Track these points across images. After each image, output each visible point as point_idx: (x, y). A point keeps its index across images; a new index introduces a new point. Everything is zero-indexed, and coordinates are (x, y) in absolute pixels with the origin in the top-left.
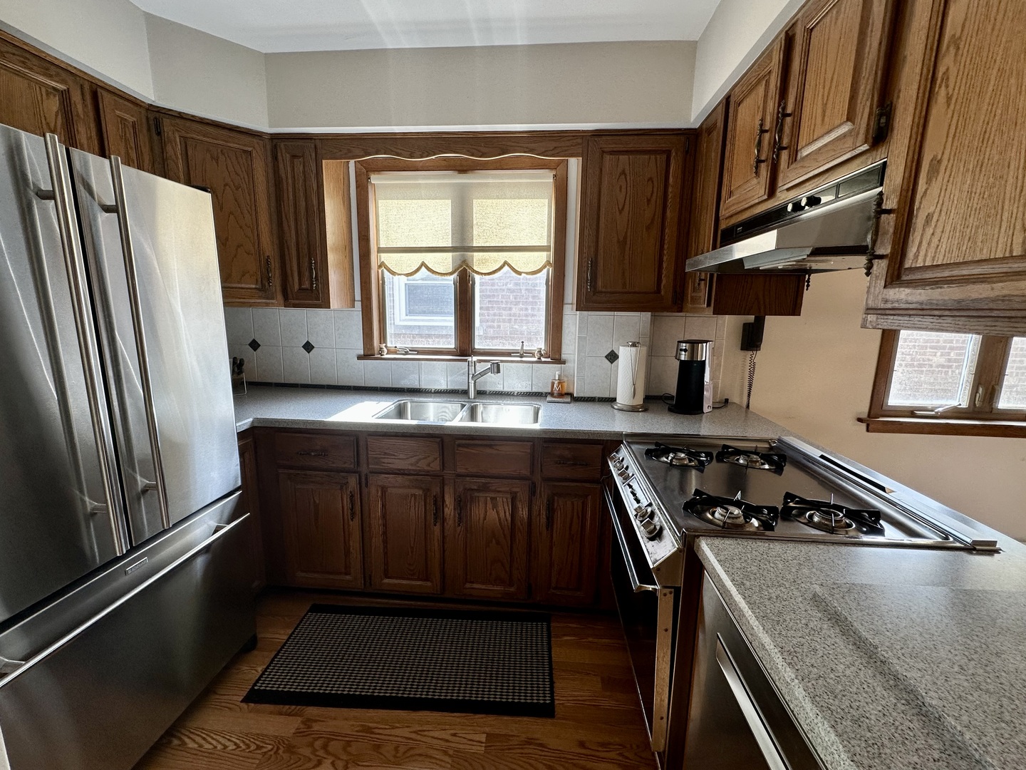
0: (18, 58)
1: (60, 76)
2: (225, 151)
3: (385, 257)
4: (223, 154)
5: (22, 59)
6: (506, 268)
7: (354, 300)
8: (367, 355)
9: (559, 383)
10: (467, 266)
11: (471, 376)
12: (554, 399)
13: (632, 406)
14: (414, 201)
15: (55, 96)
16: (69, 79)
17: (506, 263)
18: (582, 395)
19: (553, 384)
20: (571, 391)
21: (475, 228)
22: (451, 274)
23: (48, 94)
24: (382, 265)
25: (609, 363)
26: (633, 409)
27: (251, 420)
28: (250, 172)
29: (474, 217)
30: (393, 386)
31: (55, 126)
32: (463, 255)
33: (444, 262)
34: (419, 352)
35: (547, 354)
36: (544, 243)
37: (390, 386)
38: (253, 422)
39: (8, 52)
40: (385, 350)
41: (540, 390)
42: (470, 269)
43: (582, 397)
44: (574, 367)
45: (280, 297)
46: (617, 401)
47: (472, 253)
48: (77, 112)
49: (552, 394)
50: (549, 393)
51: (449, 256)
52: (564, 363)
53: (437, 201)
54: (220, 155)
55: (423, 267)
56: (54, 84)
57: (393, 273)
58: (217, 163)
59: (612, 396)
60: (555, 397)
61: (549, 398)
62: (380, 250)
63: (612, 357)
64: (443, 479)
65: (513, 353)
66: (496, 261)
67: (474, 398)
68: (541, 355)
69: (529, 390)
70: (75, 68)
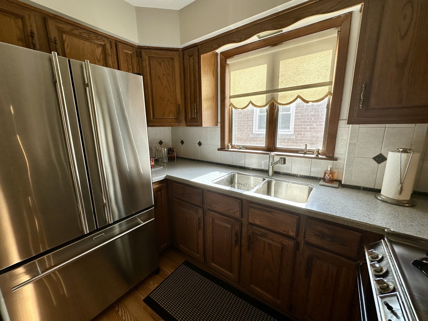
0: (87, 34)
1: (102, 39)
2: (164, 60)
3: (233, 101)
4: (163, 61)
5: (88, 34)
6: (299, 99)
7: (217, 122)
8: (222, 148)
9: (330, 173)
10: (274, 101)
11: (270, 163)
12: (325, 184)
13: (398, 201)
14: (247, 69)
15: (100, 47)
16: (106, 40)
17: (299, 97)
18: (348, 183)
19: (325, 173)
20: (340, 179)
21: (280, 78)
22: (265, 106)
23: (97, 47)
24: (231, 104)
25: (377, 164)
26: (398, 203)
27: (165, 176)
28: (173, 68)
29: (280, 71)
30: (233, 165)
31: (100, 59)
32: (273, 94)
33: (262, 99)
34: (246, 148)
35: (324, 152)
36: (328, 80)
37: (231, 164)
38: (166, 176)
39: (83, 33)
40: (230, 146)
41: (316, 176)
42: (276, 102)
43: (348, 185)
44: (344, 163)
45: (184, 122)
46: (382, 193)
47: (277, 93)
48: (108, 52)
49: (324, 179)
50: (323, 179)
51: (265, 95)
52: (336, 159)
53: (259, 66)
54: (162, 62)
55: (250, 104)
56: (100, 43)
57: (236, 108)
58: (161, 66)
59: (377, 187)
60: (326, 182)
61: (321, 182)
62: (231, 97)
63: (380, 159)
64: (242, 223)
65: (300, 151)
66: (292, 96)
67: (272, 176)
68: (319, 154)
69: (308, 174)
70: (109, 35)
